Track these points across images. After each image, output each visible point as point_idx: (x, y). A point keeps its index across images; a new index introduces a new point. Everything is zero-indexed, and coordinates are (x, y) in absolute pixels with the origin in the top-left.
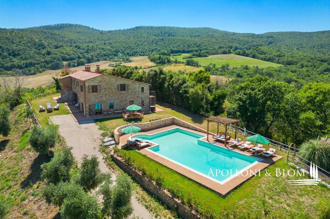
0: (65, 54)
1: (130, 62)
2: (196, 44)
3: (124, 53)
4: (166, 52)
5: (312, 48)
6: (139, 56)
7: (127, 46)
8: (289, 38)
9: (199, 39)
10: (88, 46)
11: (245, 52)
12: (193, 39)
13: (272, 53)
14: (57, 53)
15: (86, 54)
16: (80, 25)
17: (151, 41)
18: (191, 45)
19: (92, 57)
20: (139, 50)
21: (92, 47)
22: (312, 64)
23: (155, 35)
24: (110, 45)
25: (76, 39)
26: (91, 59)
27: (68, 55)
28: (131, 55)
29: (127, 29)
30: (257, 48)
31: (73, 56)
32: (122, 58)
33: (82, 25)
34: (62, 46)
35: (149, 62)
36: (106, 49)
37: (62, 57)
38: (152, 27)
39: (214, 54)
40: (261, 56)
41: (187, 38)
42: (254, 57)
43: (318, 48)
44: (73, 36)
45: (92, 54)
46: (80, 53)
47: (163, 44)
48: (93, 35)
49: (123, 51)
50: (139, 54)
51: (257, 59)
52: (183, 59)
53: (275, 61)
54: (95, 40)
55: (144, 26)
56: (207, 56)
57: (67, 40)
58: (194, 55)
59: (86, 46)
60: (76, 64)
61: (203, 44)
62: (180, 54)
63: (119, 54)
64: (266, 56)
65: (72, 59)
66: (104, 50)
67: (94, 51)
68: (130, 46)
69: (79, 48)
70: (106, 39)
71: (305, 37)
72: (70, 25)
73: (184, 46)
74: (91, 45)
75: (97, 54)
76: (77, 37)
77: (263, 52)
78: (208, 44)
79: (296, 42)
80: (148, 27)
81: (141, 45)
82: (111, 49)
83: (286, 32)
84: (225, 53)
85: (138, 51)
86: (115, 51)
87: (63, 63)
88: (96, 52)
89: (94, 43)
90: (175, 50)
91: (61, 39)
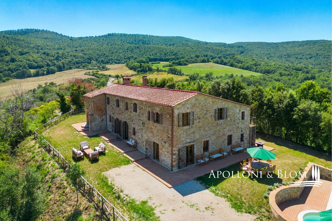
0: (32, 62)
1: (106, 70)
2: (173, 53)
3: (98, 61)
4: (144, 60)
5: (280, 57)
6: (114, 64)
7: (100, 53)
8: (258, 48)
9: (175, 48)
10: (58, 53)
11: (223, 61)
12: (169, 47)
13: (248, 62)
14: (22, 60)
15: (55, 61)
16: (47, 30)
17: (126, 48)
18: (168, 53)
19: (63, 64)
20: (115, 57)
21: (63, 54)
22: (289, 72)
23: (129, 42)
24: (82, 53)
25: (44, 45)
26: (62, 67)
27: (35, 62)
28: (105, 63)
29: (99, 36)
30: (234, 57)
31: (42, 63)
32: (96, 65)
33: (49, 31)
34: (28, 53)
35: (128, 70)
36: (79, 56)
37: (29, 64)
38: (125, 35)
39: (193, 62)
40: (240, 65)
41: (162, 47)
42: (232, 65)
43: (286, 58)
44: (40, 42)
45: (63, 61)
46: (50, 61)
47: (139, 52)
48: (63, 41)
49: (97, 58)
50: (114, 62)
51: (235, 67)
52: (163, 67)
53: (253, 70)
54: (65, 46)
55: (116, 33)
56: (187, 65)
57: (34, 47)
58: (174, 63)
59: (55, 53)
60: (45, 73)
61: (180, 52)
62: (159, 62)
63: (93, 62)
64: (244, 65)
65: (40, 67)
66: (76, 57)
67: (65, 58)
68: (104, 54)
69: (48, 55)
70: (77, 46)
71: (272, 47)
72: (37, 31)
73: (161, 54)
74: (61, 52)
75: (69, 61)
76: (44, 43)
77: (240, 61)
78: (185, 53)
79: (264, 52)
80: (121, 35)
81: (116, 52)
82: (84, 56)
83: (254, 43)
84: (204, 61)
85: (113, 59)
86: (88, 59)
87: (30, 72)
88: (67, 60)
89: (64, 50)
90: (152, 58)
91: (27, 45)
